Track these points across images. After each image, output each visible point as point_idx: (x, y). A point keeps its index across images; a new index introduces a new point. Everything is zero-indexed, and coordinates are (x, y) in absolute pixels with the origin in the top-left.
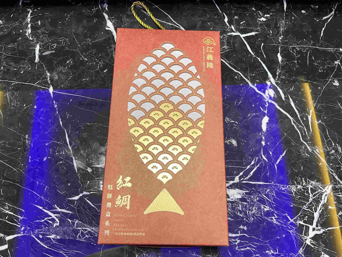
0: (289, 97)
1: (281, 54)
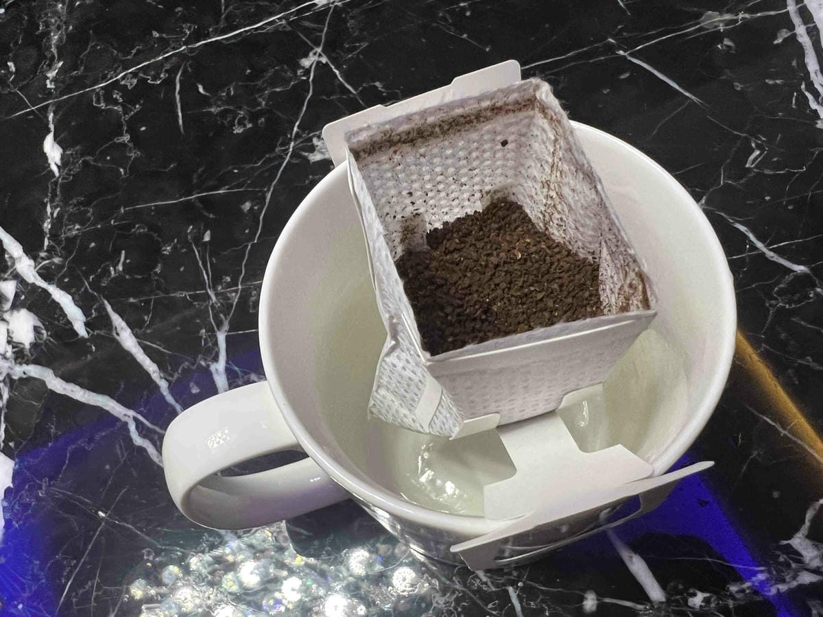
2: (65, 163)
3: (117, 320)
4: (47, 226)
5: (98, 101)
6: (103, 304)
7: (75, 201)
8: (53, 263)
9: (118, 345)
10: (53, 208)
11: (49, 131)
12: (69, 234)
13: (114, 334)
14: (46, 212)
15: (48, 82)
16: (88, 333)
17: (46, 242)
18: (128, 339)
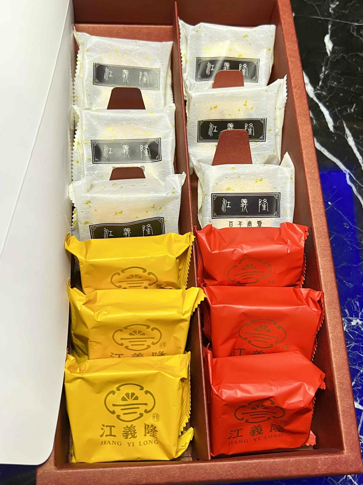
0: (345, 125)
1: (331, 38)
2: (333, 51)
3: (347, 131)
4: (322, 76)
5: (353, 31)
6: (342, 122)
7: (336, 71)
8: (323, 94)
9: (347, 142)
10: (326, 70)
11: (328, 33)
12: (331, 85)
13: (345, 136)
14: (322, 70)
15: (330, 9)
16: (334, 131)
17: (320, 83)
18: (351, 141)
